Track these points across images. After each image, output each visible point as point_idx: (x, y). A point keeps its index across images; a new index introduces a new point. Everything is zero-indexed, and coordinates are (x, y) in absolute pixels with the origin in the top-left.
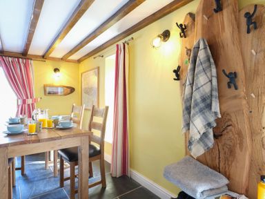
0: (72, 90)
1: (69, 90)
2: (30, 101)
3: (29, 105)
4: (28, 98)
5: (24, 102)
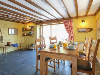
0: (91, 30)
1: (89, 30)
2: (72, 35)
3: (71, 36)
4: (71, 34)
5: (70, 35)
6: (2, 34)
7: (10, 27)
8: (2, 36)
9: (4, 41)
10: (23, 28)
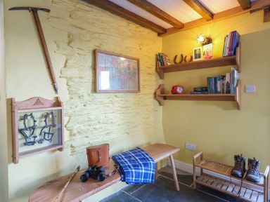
6: (56, 90)
7: (103, 48)
8: (58, 103)
9: (72, 135)
10: (160, 59)
